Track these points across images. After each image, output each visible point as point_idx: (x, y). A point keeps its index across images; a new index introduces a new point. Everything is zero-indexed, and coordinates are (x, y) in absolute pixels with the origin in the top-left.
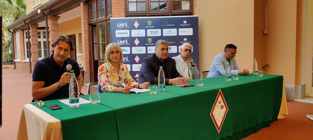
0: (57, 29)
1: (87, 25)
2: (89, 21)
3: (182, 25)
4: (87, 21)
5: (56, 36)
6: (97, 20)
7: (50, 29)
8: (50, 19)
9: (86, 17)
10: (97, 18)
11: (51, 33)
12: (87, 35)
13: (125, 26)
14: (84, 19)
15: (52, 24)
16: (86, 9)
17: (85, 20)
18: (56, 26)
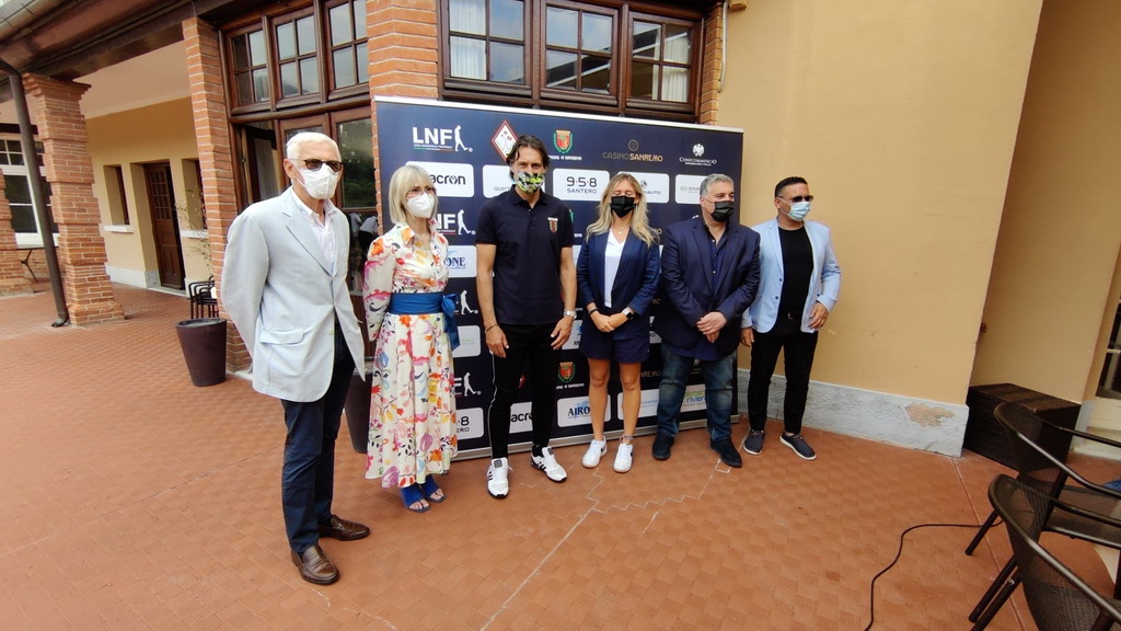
0: (80, 133)
1: (224, 129)
2: (236, 109)
3: (688, 161)
4: (223, 111)
5: (76, 164)
6: (279, 106)
7: (44, 132)
8: (39, 91)
9: (220, 91)
10: (277, 100)
11: (49, 147)
12: (228, 170)
13: (451, 142)
14: (210, 98)
15: (53, 113)
16: (216, 53)
17: (212, 104)
18: (73, 121)
